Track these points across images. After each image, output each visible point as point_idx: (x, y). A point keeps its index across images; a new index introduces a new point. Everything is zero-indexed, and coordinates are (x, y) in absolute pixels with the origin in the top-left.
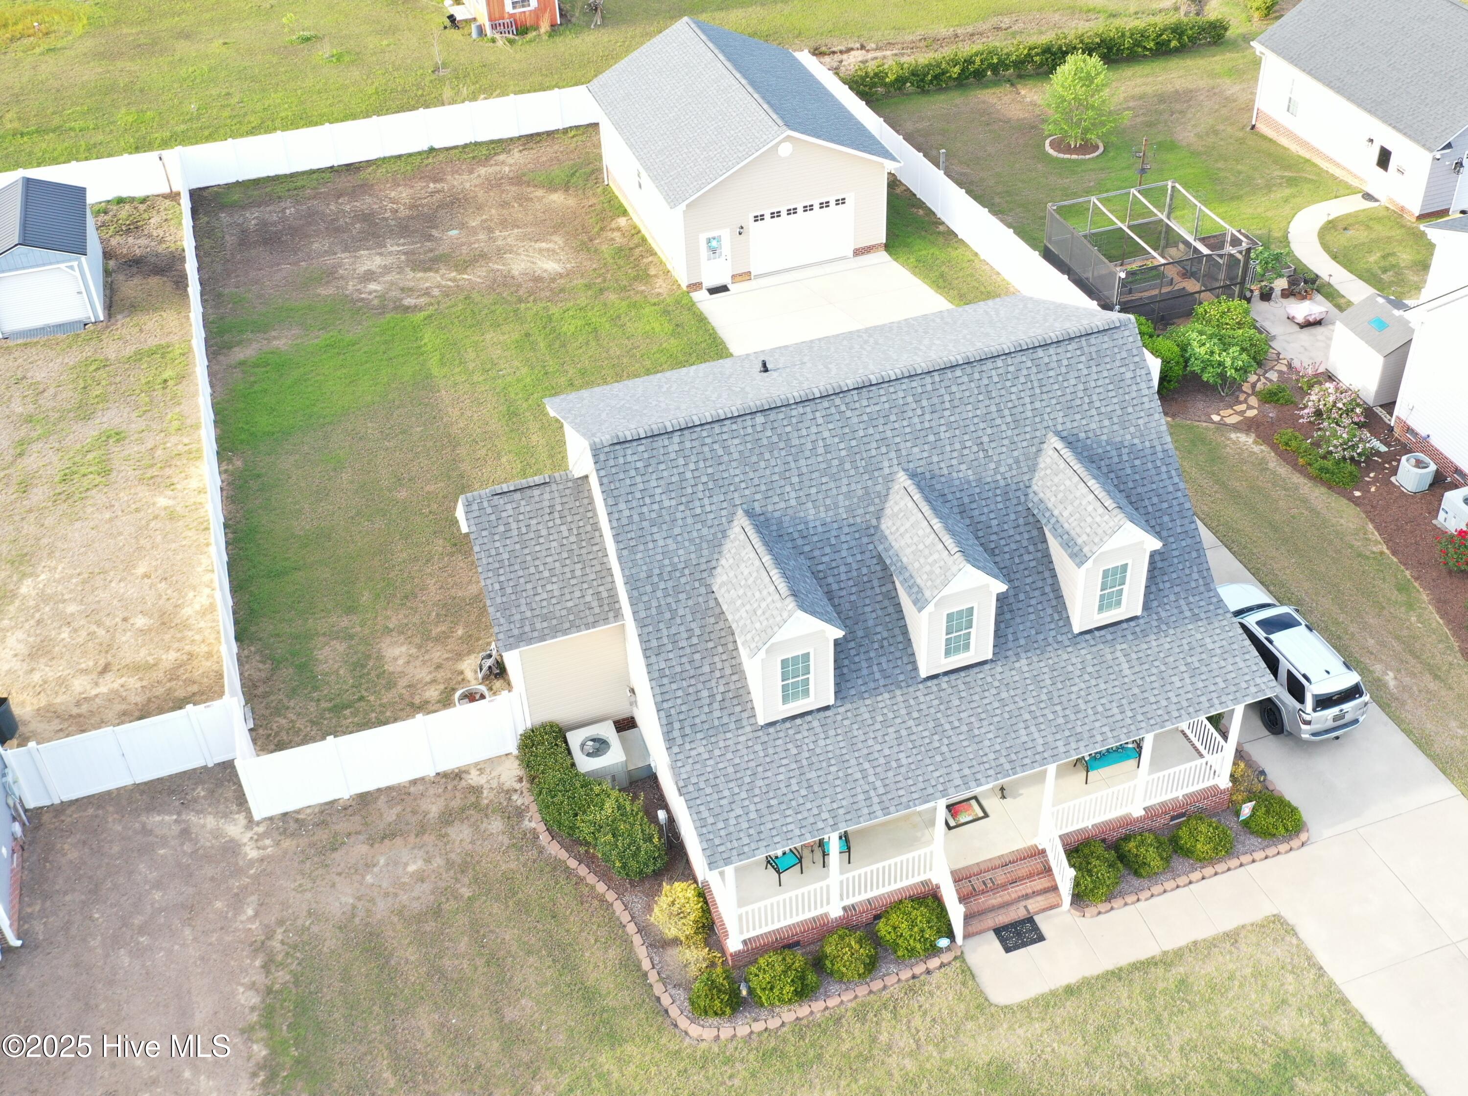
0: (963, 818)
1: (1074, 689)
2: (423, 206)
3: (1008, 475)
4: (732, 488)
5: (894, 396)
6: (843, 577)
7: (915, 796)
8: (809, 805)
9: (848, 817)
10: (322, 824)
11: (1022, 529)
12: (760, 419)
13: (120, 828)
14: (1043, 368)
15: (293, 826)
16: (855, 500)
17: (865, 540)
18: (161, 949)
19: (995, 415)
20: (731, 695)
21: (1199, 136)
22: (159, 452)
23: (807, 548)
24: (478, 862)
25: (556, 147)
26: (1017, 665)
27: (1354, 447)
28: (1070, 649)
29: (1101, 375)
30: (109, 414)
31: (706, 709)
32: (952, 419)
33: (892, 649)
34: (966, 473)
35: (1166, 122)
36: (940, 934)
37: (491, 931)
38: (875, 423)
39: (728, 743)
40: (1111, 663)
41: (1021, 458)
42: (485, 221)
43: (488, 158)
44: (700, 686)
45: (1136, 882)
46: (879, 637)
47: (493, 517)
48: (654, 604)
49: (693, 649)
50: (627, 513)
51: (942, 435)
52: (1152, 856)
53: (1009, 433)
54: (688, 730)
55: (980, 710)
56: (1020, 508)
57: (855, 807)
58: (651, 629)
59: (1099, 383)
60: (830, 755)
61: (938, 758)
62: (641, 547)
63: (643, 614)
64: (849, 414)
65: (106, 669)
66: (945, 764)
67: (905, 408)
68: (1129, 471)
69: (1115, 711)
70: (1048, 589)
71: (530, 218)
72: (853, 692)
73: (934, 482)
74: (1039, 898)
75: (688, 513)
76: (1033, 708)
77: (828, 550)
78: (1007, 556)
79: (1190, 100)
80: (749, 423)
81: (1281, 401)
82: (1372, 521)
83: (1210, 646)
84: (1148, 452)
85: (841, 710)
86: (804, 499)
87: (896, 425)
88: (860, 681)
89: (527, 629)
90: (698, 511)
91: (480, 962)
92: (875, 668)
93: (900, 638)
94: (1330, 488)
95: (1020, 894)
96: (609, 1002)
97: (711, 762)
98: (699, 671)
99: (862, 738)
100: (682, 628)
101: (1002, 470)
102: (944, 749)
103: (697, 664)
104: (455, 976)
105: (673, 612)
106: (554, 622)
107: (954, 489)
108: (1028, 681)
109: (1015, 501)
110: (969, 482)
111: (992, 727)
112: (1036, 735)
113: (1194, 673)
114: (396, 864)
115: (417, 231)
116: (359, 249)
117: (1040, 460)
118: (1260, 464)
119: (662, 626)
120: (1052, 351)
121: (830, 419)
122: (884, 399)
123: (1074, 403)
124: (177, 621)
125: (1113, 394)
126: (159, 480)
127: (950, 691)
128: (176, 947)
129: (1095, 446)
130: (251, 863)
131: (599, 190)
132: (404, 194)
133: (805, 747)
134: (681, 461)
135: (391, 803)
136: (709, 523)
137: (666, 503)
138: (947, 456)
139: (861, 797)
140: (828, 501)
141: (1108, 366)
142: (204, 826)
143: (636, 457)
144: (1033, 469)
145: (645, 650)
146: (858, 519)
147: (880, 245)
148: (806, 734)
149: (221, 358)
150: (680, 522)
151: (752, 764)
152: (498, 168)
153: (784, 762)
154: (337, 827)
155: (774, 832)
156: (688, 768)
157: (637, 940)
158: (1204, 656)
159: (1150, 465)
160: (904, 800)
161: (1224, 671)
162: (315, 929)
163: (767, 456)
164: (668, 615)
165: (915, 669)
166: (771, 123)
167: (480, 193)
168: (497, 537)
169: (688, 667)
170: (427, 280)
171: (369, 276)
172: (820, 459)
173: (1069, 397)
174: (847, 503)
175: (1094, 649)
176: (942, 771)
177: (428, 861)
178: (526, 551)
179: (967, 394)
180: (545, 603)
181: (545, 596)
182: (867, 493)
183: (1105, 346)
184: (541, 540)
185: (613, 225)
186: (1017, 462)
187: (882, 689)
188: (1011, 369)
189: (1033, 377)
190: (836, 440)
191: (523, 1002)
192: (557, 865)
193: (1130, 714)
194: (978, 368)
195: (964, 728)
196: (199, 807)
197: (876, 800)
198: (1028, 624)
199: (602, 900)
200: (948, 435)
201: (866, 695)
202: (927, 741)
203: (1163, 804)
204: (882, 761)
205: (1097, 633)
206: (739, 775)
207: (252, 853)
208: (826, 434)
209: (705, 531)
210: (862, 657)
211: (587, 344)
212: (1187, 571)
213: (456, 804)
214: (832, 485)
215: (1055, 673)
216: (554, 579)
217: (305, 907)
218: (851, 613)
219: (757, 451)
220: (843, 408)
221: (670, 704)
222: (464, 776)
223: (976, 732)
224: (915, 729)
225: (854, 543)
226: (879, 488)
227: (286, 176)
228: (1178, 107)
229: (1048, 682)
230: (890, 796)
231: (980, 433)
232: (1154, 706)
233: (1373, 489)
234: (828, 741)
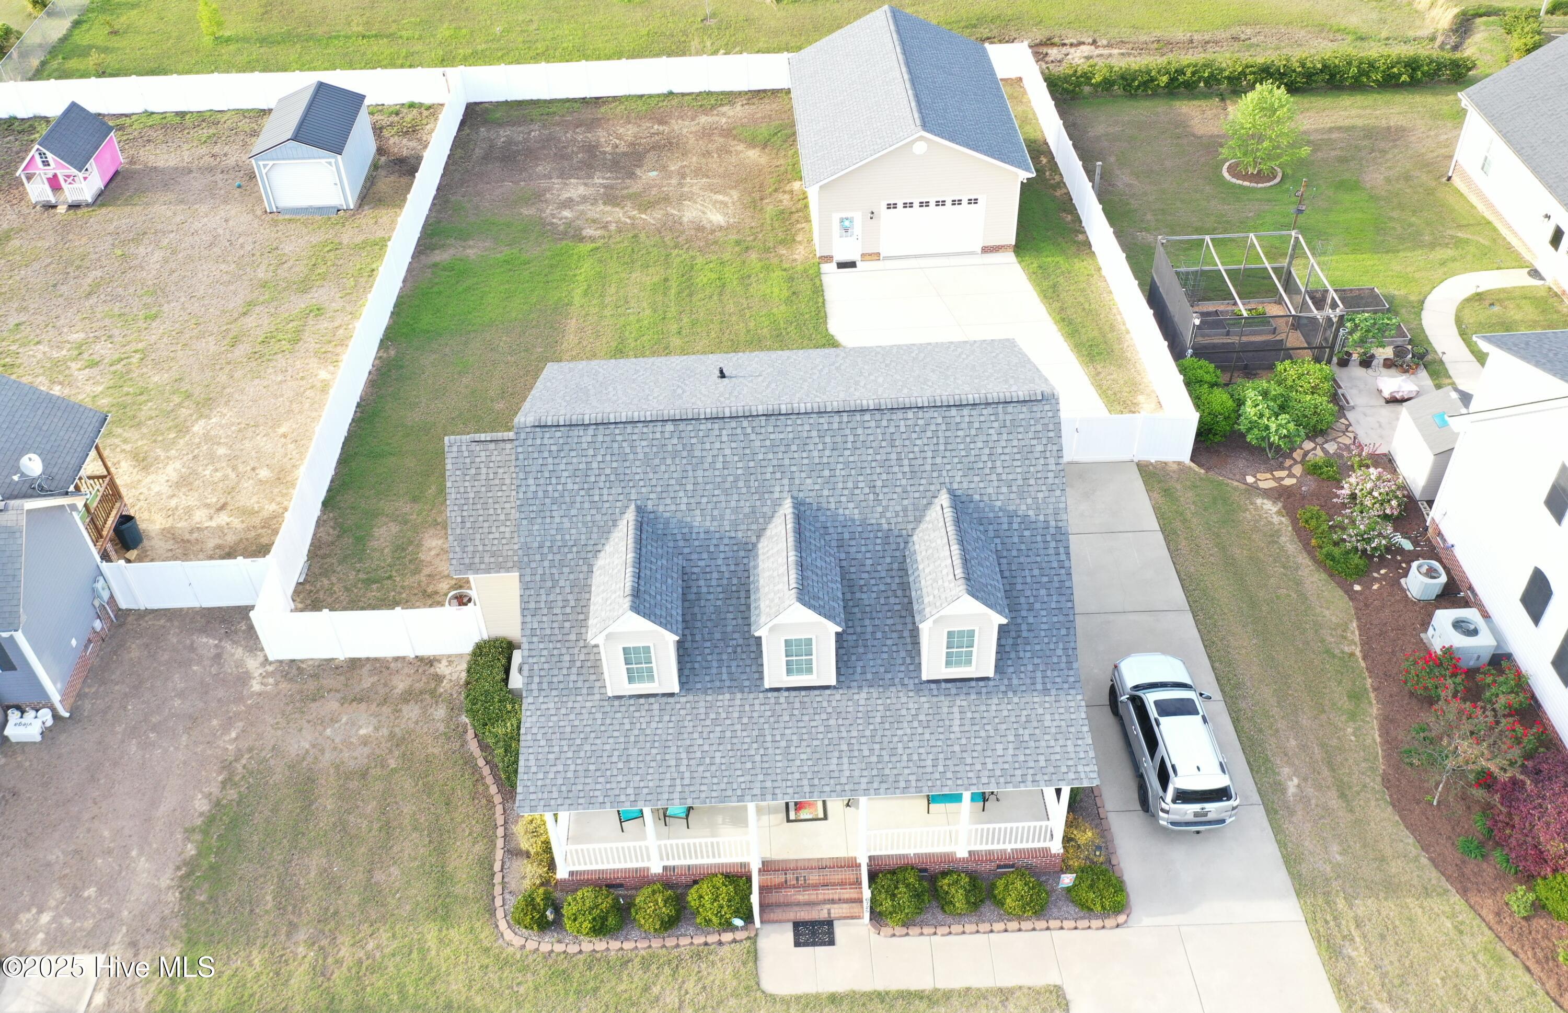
0: (804, 814)
1: (900, 732)
2: (640, 144)
3: (893, 521)
4: (631, 484)
5: (800, 428)
6: (714, 583)
7: (714, 794)
8: (620, 778)
9: (649, 798)
10: (315, 676)
11: (894, 573)
12: (670, 427)
13: (175, 641)
14: (953, 427)
15: (294, 671)
16: (741, 516)
17: (742, 554)
18: (160, 747)
19: (893, 463)
20: (589, 664)
21: (1388, 180)
22: (341, 331)
23: (686, 550)
24: (413, 741)
25: (774, 106)
26: (856, 697)
27: (1369, 541)
28: (911, 694)
29: (1009, 444)
30: (321, 291)
31: (565, 671)
32: (851, 459)
33: (744, 656)
34: (852, 511)
35: (1362, 159)
36: (737, 913)
37: (396, 803)
38: (775, 449)
39: (576, 705)
40: (944, 716)
41: (910, 508)
42: (684, 167)
43: (713, 107)
44: (564, 651)
45: (940, 916)
46: (734, 642)
47: (468, 460)
48: (540, 571)
49: (565, 618)
50: (533, 488)
51: (838, 473)
52: (959, 898)
53: (904, 482)
54: (545, 686)
55: (804, 731)
56: (898, 554)
57: (659, 790)
58: (532, 592)
59: (1006, 451)
60: (657, 738)
61: (749, 765)
62: (539, 521)
63: (528, 578)
64: (753, 437)
65: (223, 507)
66: (752, 772)
67: (808, 441)
68: (1016, 540)
69: (929, 763)
70: (906, 634)
71: (721, 170)
72: (699, 686)
73: (819, 513)
74: (845, 906)
75: (587, 498)
76: (854, 741)
77: (705, 556)
78: (874, 595)
79: (1399, 139)
80: (659, 429)
81: (1324, 476)
82: (1358, 619)
83: (1047, 724)
84: (1040, 525)
85: (683, 700)
86: (693, 506)
87: (796, 455)
88: (707, 678)
89: (477, 560)
90: (596, 498)
91: (376, 826)
92: (724, 670)
93: (754, 648)
94: (1331, 576)
95: (827, 897)
96: (458, 890)
97: (554, 718)
98: (566, 638)
99: (690, 730)
100: (560, 598)
101: (888, 515)
102: (758, 758)
103: (566, 631)
104: (353, 832)
105: (555, 583)
106: (501, 559)
107: (837, 524)
108: (860, 715)
109: (894, 546)
110: (853, 520)
111: (809, 750)
112: (846, 767)
113: (1020, 744)
114: (353, 724)
115: (624, 168)
116: (571, 177)
117: (928, 513)
118: (1271, 536)
119: (542, 591)
120: (966, 412)
121: (735, 438)
122: (790, 429)
123: (975, 465)
124: (289, 479)
125: (1019, 463)
126: (329, 355)
127: (785, 706)
128: (172, 749)
129: (987, 509)
130: (252, 694)
131: (791, 152)
132: (629, 132)
133: (638, 725)
134: (591, 452)
135: (372, 672)
136: (604, 511)
137: (570, 486)
138: (838, 492)
139: (668, 783)
140: (716, 512)
141: (1020, 436)
142: (233, 655)
143: (552, 441)
144: (919, 520)
145: (523, 610)
146: (740, 534)
147: (1009, 246)
148: (644, 713)
149: (423, 257)
150: (578, 505)
151: (588, 729)
152: (717, 118)
153: (616, 734)
154: (325, 682)
155: (582, 794)
156: (534, 719)
157: (500, 843)
158: (1037, 731)
159: (1039, 538)
160: (703, 795)
161: (1051, 750)
162: (272, 762)
163: (669, 461)
164: (549, 584)
165: (761, 678)
166: (911, 122)
167: (692, 141)
168: (467, 478)
169: (557, 631)
170: (611, 213)
171: (568, 203)
172: (717, 473)
173: (972, 459)
174: (733, 517)
175: (935, 699)
176: (748, 778)
177: (377, 729)
178: (490, 494)
179: (871, 438)
180: (496, 542)
181: (497, 535)
182: (753, 512)
183: (1022, 416)
184: (504, 488)
185: (788, 188)
186: (905, 510)
187: (726, 690)
188: (921, 422)
189: (940, 434)
190: (736, 458)
191: (392, 869)
192: (469, 761)
193: (941, 769)
194: (888, 416)
195: (784, 744)
196: (236, 639)
197: (679, 789)
198: (879, 662)
199: (490, 801)
200: (843, 473)
201: (710, 692)
202: (746, 746)
203: (990, 852)
204: (699, 755)
205: (943, 685)
206: (573, 736)
207: (256, 687)
208: (728, 452)
209: (598, 517)
210: (715, 657)
211: (711, 297)
212: (1052, 646)
213: (419, 686)
214: (723, 498)
215: (888, 713)
216: (508, 523)
217: (272, 742)
218: (713, 616)
219: (661, 456)
220: (749, 430)
221: (535, 660)
222: (435, 664)
223: (793, 750)
224: (739, 733)
225: (730, 554)
226: (765, 509)
227: (545, 101)
228: (1382, 145)
229: (878, 720)
230: (692, 789)
231: (875, 477)
232: (968, 768)
233: (1375, 587)
234: (660, 725)
